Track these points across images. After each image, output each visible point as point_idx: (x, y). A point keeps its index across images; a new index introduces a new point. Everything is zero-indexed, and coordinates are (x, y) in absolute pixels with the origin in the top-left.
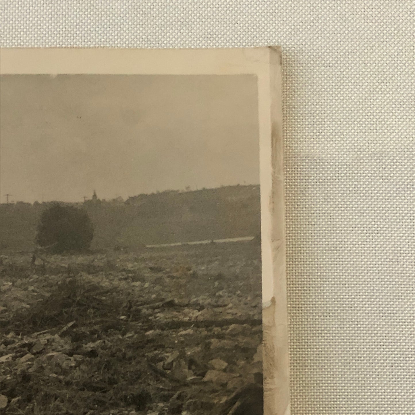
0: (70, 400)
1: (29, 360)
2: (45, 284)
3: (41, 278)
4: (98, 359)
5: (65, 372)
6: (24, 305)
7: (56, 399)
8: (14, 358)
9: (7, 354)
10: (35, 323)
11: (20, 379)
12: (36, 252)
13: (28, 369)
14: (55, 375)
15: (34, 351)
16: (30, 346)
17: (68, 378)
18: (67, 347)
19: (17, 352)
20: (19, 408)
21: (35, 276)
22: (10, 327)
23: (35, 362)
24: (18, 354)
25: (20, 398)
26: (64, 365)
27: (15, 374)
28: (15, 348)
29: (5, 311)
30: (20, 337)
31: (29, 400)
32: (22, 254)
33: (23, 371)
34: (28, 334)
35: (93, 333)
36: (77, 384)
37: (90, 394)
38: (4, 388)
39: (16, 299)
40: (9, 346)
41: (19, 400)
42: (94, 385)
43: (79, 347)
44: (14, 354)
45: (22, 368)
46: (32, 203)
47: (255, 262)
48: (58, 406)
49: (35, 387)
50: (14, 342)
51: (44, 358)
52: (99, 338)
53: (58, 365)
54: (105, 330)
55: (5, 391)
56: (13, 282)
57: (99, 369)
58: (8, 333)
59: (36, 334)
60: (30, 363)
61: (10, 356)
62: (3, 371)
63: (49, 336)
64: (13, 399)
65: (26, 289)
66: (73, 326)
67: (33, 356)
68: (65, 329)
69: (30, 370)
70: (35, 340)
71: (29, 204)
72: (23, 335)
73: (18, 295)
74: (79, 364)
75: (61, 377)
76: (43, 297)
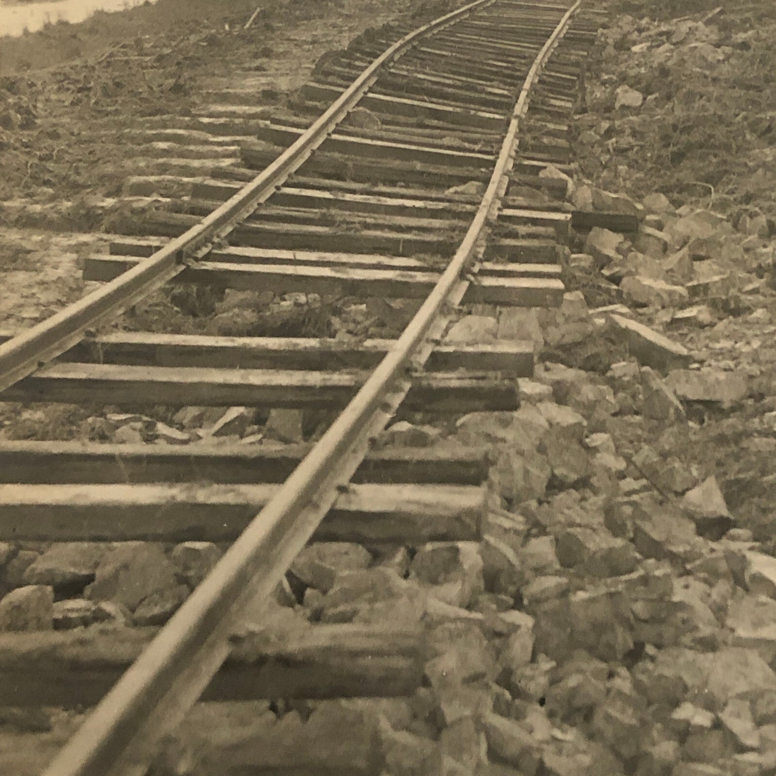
0: (718, 99)
1: (667, 51)
4: (751, 52)
5: (711, 67)
7: (701, 97)
8: (650, 48)
9: (641, 43)
10: (674, 8)
11: (657, 74)
13: (666, 61)
14: (698, 70)
15: (674, 40)
16: (668, 34)
17: (715, 74)
18: (714, 37)
19: (653, 41)
20: (657, 107)
22: (644, 11)
23: (674, 54)
24: (655, 44)
25: (657, 95)
26: (710, 58)
27: (651, 67)
28: (650, 36)
30: (656, 23)
31: (669, 98)
33: (660, 64)
34: (666, 20)
35: (745, 21)
36: (726, 81)
37: (743, 92)
38: (639, 83)
40: (643, 34)
41: (656, 98)
42: (747, 82)
43: (728, 37)
44: (649, 44)
45: (660, 60)
48: (703, 106)
49: (675, 82)
50: (648, 29)
51: (685, 49)
52: (752, 27)
53: (703, 58)
54: (759, 19)
55: (639, 86)
57: (752, 64)
58: (642, 18)
59: (675, 20)
60: (669, 54)
61: (644, 45)
62: (637, 62)
63: (690, 24)
64: (650, 97)
66: (721, 12)
67: (672, 47)
68: (710, 15)
69: (670, 63)
70: (674, 28)
72: (660, 21)
74: (728, 58)
75: (707, 73)
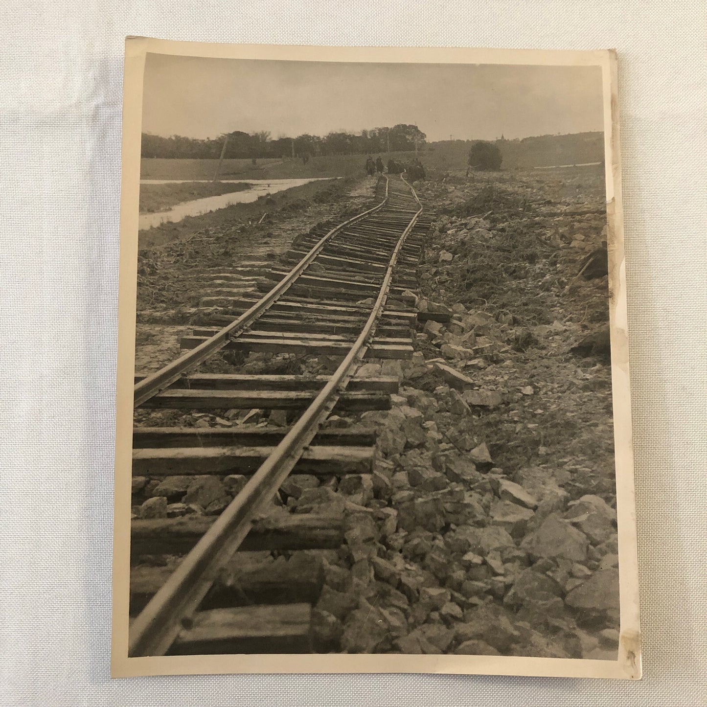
0: (490, 257)
1: (465, 233)
2: (474, 188)
3: (472, 185)
4: (506, 233)
5: (486, 240)
6: (462, 200)
7: (481, 256)
8: (456, 232)
9: (452, 229)
10: (469, 211)
11: (460, 244)
12: (469, 169)
13: (464, 238)
14: (480, 242)
15: (468, 228)
16: (466, 225)
17: (488, 245)
18: (488, 226)
19: (458, 228)
20: (459, 261)
21: (469, 184)
22: (454, 213)
23: (468, 234)
25: (460, 255)
26: (486, 237)
27: (457, 241)
28: (457, 226)
29: (451, 204)
30: (460, 219)
31: (465, 256)
32: (461, 170)
33: (461, 239)
34: (465, 217)
35: (503, 218)
36: (494, 247)
37: (502, 253)
38: (451, 249)
39: (457, 197)
40: (453, 225)
42: (504, 248)
43: (495, 226)
44: (456, 229)
46: (466, 141)
47: (602, 177)
48: (482, 260)
49: (469, 248)
50: (456, 222)
51: (474, 232)
52: (507, 221)
53: (482, 236)
54: (511, 216)
55: (451, 251)
56: (455, 187)
57: (507, 239)
58: (452, 217)
59: (469, 218)
60: (465, 235)
61: (454, 230)
62: (450, 239)
63: (477, 219)
64: (456, 256)
65: (463, 191)
66: (492, 214)
67: (467, 231)
68: (486, 215)
69: (466, 239)
70: (468, 221)
71: (464, 141)
73: (459, 195)
74: (494, 236)
75: (484, 243)
76: (473, 196)
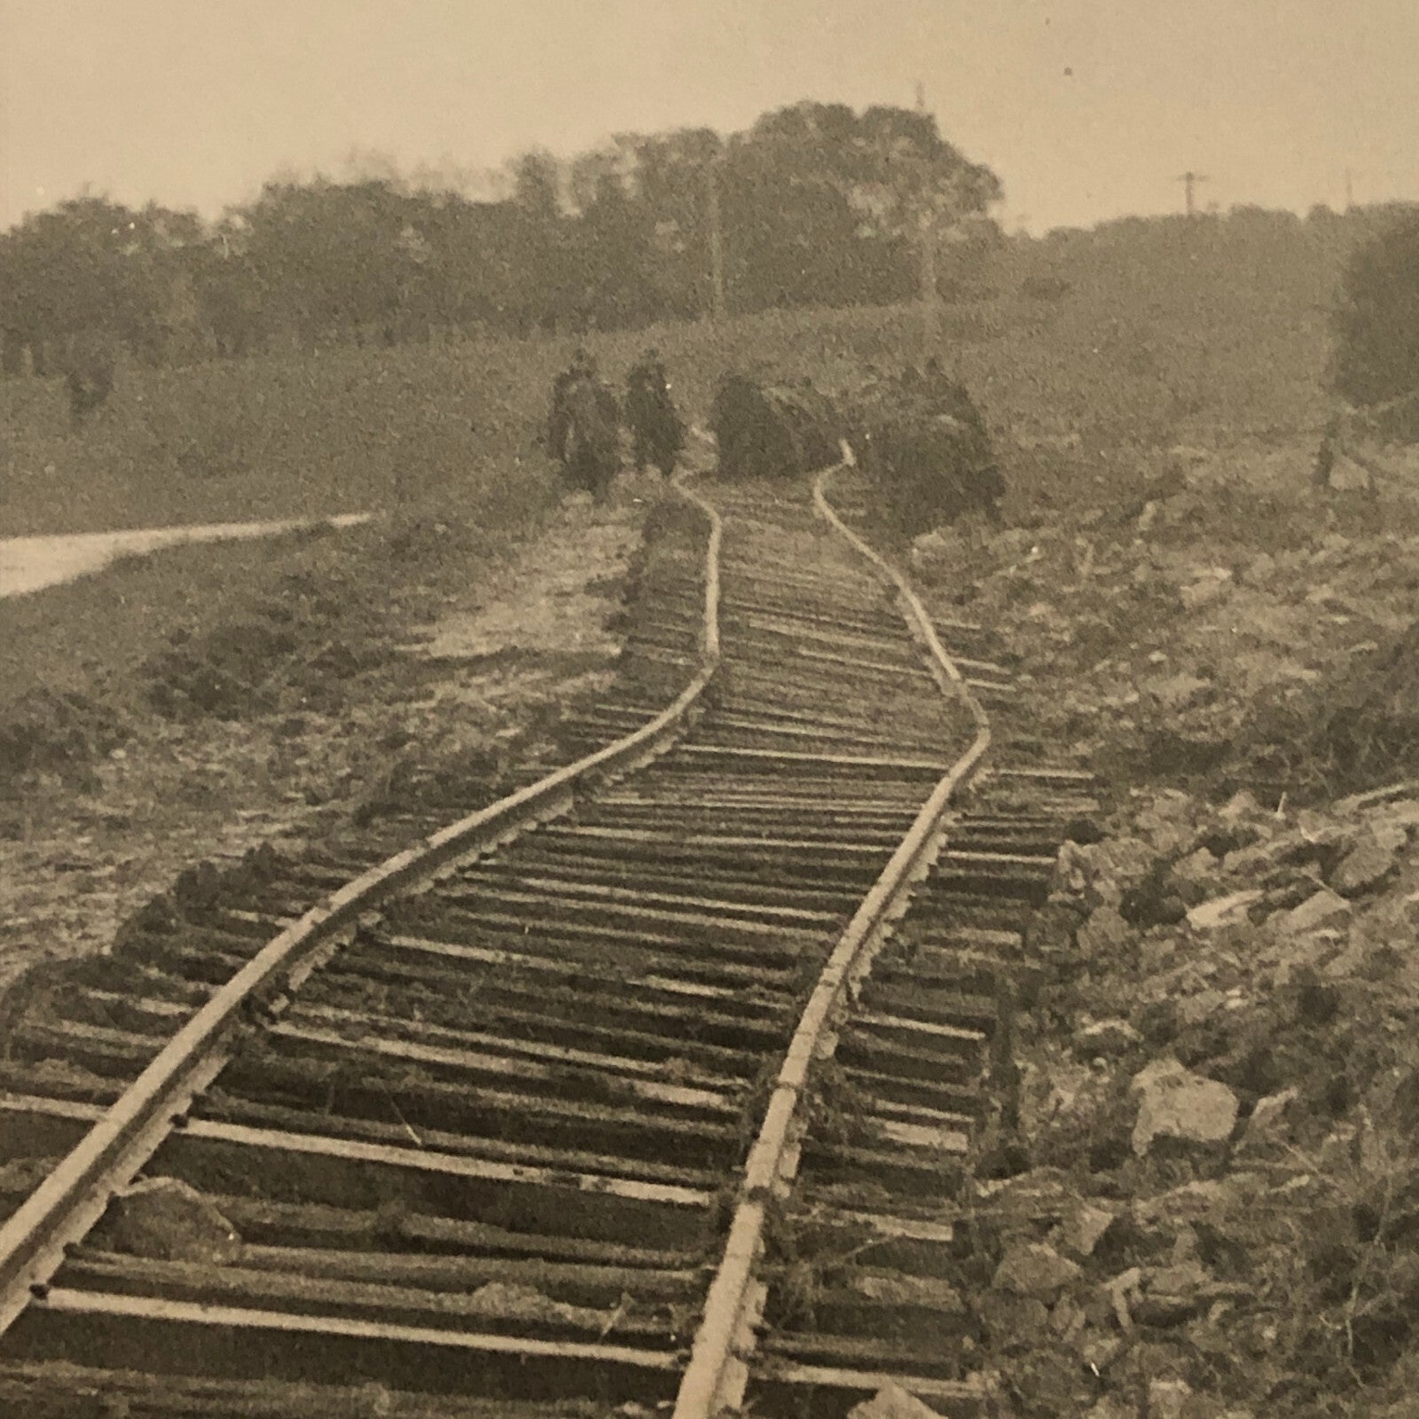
1: (1327, 922)
2: (1383, 573)
3: (1362, 548)
6: (1292, 669)
8: (1259, 912)
9: (1223, 893)
10: (1346, 753)
11: (1289, 1011)
12: (1332, 431)
13: (1323, 962)
15: (1351, 880)
16: (1328, 856)
19: (1272, 883)
20: (1293, 1140)
21: (1337, 541)
22: (1233, 768)
23: (1353, 932)
24: (1277, 894)
25: (1293, 1093)
27: (1267, 985)
28: (1259, 865)
29: (1210, 697)
30: (1279, 815)
31: (1337, 1103)
32: (1270, 438)
33: (1301, 972)
34: (1317, 799)
38: (1221, 1047)
39: (1253, 642)
40: (1232, 859)
41: (1288, 1105)
44: (1256, 894)
45: (1299, 958)
46: (1302, 214)
49: (1361, 1043)
50: (1252, 838)
51: (1394, 910)
55: (1222, 1061)
56: (1237, 569)
58: (1223, 794)
59: (1353, 801)
60: (1331, 933)
61: (1237, 901)
62: (1210, 968)
63: (1413, 813)
64: (1264, 1102)
65: (1297, 599)
67: (1345, 904)
69: (1337, 968)
70: (1349, 830)
71: (1287, 218)
72: (1293, 804)
73: (1265, 625)
76: (1376, 631)
